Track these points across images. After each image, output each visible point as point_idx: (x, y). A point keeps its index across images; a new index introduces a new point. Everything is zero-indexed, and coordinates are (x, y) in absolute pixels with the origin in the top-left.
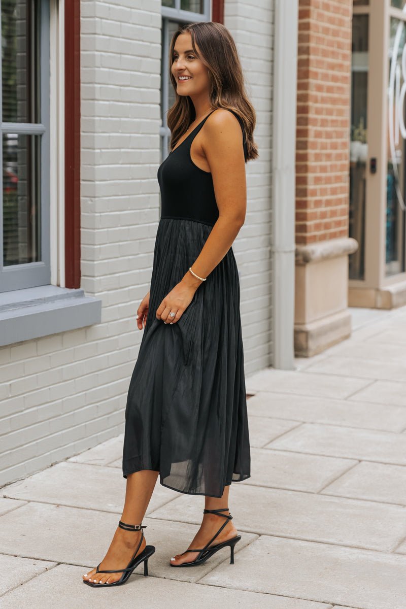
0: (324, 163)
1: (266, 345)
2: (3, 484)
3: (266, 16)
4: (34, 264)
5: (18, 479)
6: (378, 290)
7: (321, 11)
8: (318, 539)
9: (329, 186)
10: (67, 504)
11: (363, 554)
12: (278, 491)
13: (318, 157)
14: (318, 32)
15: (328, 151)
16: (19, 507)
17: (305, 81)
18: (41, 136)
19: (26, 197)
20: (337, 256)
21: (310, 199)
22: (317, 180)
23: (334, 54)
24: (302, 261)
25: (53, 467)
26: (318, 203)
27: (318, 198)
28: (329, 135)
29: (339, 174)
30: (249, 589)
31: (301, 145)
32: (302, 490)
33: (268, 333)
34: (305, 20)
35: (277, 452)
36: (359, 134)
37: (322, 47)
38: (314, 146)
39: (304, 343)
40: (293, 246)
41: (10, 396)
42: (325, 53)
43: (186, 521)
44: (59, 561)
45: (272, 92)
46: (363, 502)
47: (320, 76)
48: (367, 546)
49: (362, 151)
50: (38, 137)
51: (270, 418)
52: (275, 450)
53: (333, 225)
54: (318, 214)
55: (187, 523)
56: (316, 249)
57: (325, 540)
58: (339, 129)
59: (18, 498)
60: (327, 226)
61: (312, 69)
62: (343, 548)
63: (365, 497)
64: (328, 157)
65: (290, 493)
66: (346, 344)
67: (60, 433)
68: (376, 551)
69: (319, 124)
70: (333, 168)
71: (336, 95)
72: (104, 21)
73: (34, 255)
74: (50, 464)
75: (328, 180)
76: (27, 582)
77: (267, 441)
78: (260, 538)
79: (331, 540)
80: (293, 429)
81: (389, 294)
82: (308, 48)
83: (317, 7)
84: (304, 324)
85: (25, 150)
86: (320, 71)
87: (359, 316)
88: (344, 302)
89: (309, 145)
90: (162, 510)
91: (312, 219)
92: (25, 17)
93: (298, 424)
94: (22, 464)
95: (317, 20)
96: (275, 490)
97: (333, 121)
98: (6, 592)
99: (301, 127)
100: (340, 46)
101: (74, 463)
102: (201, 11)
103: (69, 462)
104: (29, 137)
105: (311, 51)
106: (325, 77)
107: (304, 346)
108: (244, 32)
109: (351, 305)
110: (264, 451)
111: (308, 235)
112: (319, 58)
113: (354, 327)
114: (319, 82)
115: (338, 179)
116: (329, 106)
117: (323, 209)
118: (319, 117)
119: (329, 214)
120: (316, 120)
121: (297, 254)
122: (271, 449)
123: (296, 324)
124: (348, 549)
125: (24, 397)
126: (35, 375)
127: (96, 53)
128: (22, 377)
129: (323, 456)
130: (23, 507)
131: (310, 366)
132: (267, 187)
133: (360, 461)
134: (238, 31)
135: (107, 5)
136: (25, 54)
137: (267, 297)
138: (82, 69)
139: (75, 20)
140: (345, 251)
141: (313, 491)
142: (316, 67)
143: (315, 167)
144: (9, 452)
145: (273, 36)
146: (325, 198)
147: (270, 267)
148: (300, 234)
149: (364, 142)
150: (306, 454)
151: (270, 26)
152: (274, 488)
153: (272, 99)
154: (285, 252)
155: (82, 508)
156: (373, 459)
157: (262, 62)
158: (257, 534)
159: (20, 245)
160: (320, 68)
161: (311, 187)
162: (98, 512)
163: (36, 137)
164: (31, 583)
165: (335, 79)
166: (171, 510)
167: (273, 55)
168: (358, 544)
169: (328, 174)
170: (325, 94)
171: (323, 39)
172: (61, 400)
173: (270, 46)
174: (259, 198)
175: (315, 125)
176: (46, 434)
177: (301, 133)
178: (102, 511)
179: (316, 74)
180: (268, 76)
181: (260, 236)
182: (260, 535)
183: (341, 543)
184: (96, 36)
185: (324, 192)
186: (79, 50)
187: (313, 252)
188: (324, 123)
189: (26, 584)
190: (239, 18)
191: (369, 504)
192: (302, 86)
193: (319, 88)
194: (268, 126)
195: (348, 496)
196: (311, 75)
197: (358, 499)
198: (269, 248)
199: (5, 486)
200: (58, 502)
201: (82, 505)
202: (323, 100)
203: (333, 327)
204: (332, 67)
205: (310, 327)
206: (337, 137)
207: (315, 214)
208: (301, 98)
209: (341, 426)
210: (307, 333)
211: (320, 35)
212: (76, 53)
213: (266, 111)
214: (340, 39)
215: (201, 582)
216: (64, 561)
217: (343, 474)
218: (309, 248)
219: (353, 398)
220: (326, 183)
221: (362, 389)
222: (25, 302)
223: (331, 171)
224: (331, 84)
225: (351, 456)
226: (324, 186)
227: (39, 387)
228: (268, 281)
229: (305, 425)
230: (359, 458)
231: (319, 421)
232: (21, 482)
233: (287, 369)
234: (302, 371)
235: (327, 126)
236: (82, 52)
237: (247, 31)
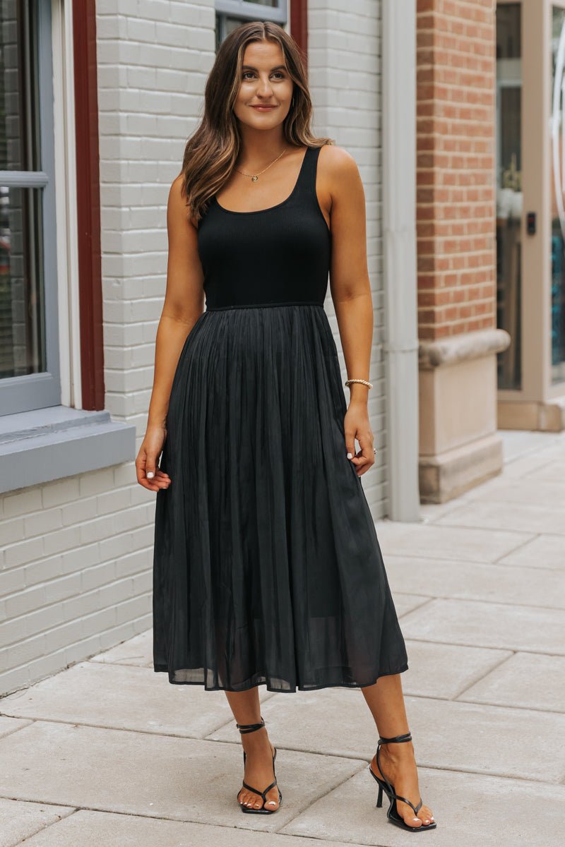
0: (458, 221)
1: (379, 487)
3: (369, 8)
4: (35, 376)
5: (19, 687)
6: (541, 404)
8: (454, 766)
9: (466, 254)
10: (89, 723)
11: (519, 786)
13: (449, 213)
14: (447, 31)
15: (465, 204)
16: (20, 729)
17: (428, 102)
18: (42, 189)
19: (22, 279)
20: (480, 356)
21: (438, 273)
22: (449, 246)
23: (470, 63)
24: (428, 364)
25: (70, 670)
26: (450, 280)
27: (450, 272)
28: (464, 181)
29: (480, 236)
30: (354, 840)
31: (424, 195)
32: (431, 695)
33: (380, 469)
34: (425, 14)
36: (511, 178)
37: (451, 51)
38: (444, 195)
39: (433, 483)
40: (415, 343)
41: (4, 568)
42: (457, 61)
44: (78, 805)
45: (380, 120)
46: (518, 711)
47: (450, 95)
48: (526, 774)
49: (515, 202)
50: (38, 191)
53: (473, 311)
54: (452, 295)
56: (449, 346)
57: (464, 767)
58: (479, 171)
59: (19, 715)
60: (464, 313)
61: (438, 84)
62: (490, 779)
63: (521, 704)
64: (465, 211)
66: (496, 483)
67: (79, 620)
68: (538, 781)
69: (450, 163)
70: (472, 228)
71: (474, 122)
72: (130, 19)
73: (36, 362)
74: (66, 666)
75: (465, 246)
76: (31, 836)
79: (473, 767)
80: (418, 607)
81: (557, 409)
82: (432, 54)
84: (433, 455)
85: (20, 210)
86: (449, 87)
87: (513, 441)
88: (492, 423)
89: (436, 195)
90: (227, 729)
91: (442, 303)
92: (15, 16)
93: (422, 600)
94: (24, 666)
95: (444, 12)
97: (470, 160)
99: (424, 170)
100: (478, 49)
101: (100, 663)
102: (274, 2)
103: (94, 662)
104: (26, 190)
105: (436, 58)
106: (458, 95)
107: (435, 488)
108: (337, 33)
109: (502, 427)
111: (437, 325)
112: (449, 68)
113: (506, 460)
114: (449, 103)
115: (480, 244)
116: (463, 138)
117: (458, 288)
118: (450, 154)
119: (467, 295)
120: (445, 159)
121: (421, 354)
123: (421, 455)
124: (497, 780)
125: (25, 569)
126: (40, 537)
127: (120, 67)
128: (22, 540)
129: (462, 645)
130: (25, 729)
131: (444, 516)
132: (375, 258)
133: (515, 652)
134: (329, 31)
136: (17, 70)
137: (378, 417)
138: (100, 91)
139: (89, 18)
140: (491, 348)
141: (446, 697)
142: (445, 82)
143: (445, 228)
145: (380, 37)
146: (460, 272)
147: (383, 373)
148: (424, 325)
149: (518, 190)
150: (437, 643)
151: (375, 22)
153: (380, 130)
154: (404, 352)
155: (112, 728)
156: (534, 648)
157: (364, 75)
158: (366, 760)
159: (15, 348)
160: (451, 83)
161: (440, 256)
162: (134, 734)
163: (35, 190)
164: (36, 838)
165: (472, 98)
167: (380, 65)
168: (512, 772)
169: (465, 237)
170: (458, 121)
171: (454, 41)
172: (79, 573)
173: (376, 52)
175: (444, 166)
176: (59, 622)
177: (424, 178)
178: (141, 732)
179: (444, 91)
180: (375, 96)
183: (486, 770)
184: (120, 42)
185: (458, 263)
186: (95, 63)
187: (445, 351)
188: (457, 163)
189: (30, 840)
190: (329, 12)
191: (527, 714)
192: (424, 110)
193: (449, 112)
194: (375, 169)
195: (497, 703)
196: (436, 93)
197: (511, 707)
198: (379, 347)
200: (76, 720)
201: (111, 723)
202: (456, 130)
203: (477, 459)
204: (467, 80)
205: (441, 459)
206: (477, 183)
207: (447, 295)
208: (424, 127)
209: (486, 602)
210: (437, 468)
211: (449, 35)
212: (90, 68)
213: (373, 147)
214: (478, 40)
215: (283, 831)
216: (85, 806)
217: (491, 671)
218: (439, 345)
219: (505, 561)
220: (462, 250)
221: (518, 548)
222: (24, 431)
223: (469, 233)
224: (466, 105)
225: (501, 646)
226: (459, 255)
227: (47, 555)
228: (379, 394)
229: (435, 601)
230: (514, 647)
231: (456, 595)
232: (24, 691)
233: (409, 521)
234: (431, 524)
235: (462, 168)
236: (99, 66)
237: (341, 30)
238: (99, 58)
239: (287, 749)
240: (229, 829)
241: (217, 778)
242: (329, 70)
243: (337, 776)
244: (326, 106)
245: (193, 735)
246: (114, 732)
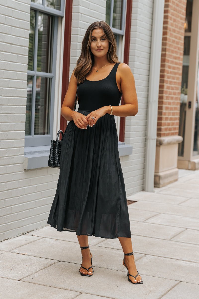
0: (170, 101)
1: (142, 181)
2: (31, 230)
3: (148, 33)
4: (46, 135)
5: (37, 228)
6: (189, 161)
7: (172, 32)
8: (171, 257)
9: (172, 111)
10: (60, 239)
11: (191, 264)
12: (152, 239)
13: (167, 98)
14: (170, 42)
15: (172, 96)
16: (39, 240)
17: (164, 63)
18: (52, 79)
19: (43, 106)
20: (174, 143)
21: (163, 116)
22: (167, 108)
23: (176, 52)
24: (159, 144)
26: (167, 119)
27: (167, 116)
28: (172, 89)
29: (176, 106)
31: (161, 92)
32: (162, 239)
33: (143, 175)
34: (165, 36)
35: (150, 224)
36: (184, 91)
37: (171, 48)
38: (166, 93)
39: (158, 181)
40: (155, 137)
41: (36, 191)
42: (173, 52)
43: (113, 248)
44: (60, 260)
45: (149, 67)
46: (189, 244)
47: (170, 62)
48: (193, 261)
49: (185, 98)
51: (145, 210)
52: (149, 223)
53: (173, 129)
54: (167, 124)
55: (113, 249)
57: (174, 258)
58: (176, 86)
59: (38, 236)
60: (170, 129)
61: (167, 58)
62: (183, 261)
63: (190, 243)
64: (172, 98)
65: (157, 240)
66: (176, 183)
68: (197, 263)
69: (169, 83)
70: (174, 103)
71: (176, 71)
72: (82, 29)
73: (46, 131)
75: (171, 109)
76: (47, 267)
77: (145, 219)
78: (146, 256)
79: (177, 258)
80: (156, 215)
81: (194, 163)
82: (166, 49)
83: (170, 31)
84: (158, 172)
85: (44, 85)
86: (170, 59)
87: (182, 172)
88: (176, 165)
89: (164, 92)
90: (102, 243)
91: (164, 126)
92: (47, 26)
93: (158, 213)
94: (39, 222)
95: (170, 36)
96: (150, 238)
97: (175, 82)
98: (39, 271)
99: (161, 84)
100: (179, 49)
102: (121, 29)
104: (46, 78)
105: (167, 50)
106: (172, 62)
107: (158, 183)
108: (139, 40)
109: (179, 168)
110: (144, 223)
111: (162, 132)
112: (170, 53)
113: (179, 177)
114: (170, 64)
115: (175, 109)
116: (173, 75)
117: (169, 121)
118: (169, 80)
119: (171, 124)
120: (167, 81)
121: (157, 141)
122: (147, 223)
123: (155, 172)
124: (184, 262)
125: (41, 193)
126: (46, 183)
127: (78, 43)
128: (41, 184)
129: (170, 226)
130: (41, 240)
131: (161, 191)
132: (145, 110)
133: (186, 229)
134: (137, 39)
135: (83, 22)
136: (46, 43)
137: (143, 159)
138: (71, 50)
139: (69, 28)
140: (177, 141)
141: (167, 239)
143: (166, 103)
144: (34, 216)
145: (151, 42)
146: (170, 117)
147: (145, 145)
148: (159, 132)
149: (186, 94)
150: (163, 225)
151: (150, 37)
152: (150, 237)
153: (149, 70)
154: (152, 139)
155: (67, 241)
156: (192, 228)
157: (146, 53)
158: (144, 254)
159: (39, 127)
160: (170, 58)
161: (164, 111)
162: (74, 243)
163: (50, 79)
164: (49, 268)
165: (176, 63)
166: (106, 243)
167: (151, 51)
168: (189, 260)
170: (172, 70)
171: (172, 45)
173: (149, 46)
174: (142, 114)
175: (167, 83)
177: (161, 87)
178: (76, 243)
179: (168, 60)
180: (148, 60)
181: (141, 131)
182: (146, 255)
183: (181, 259)
184: (78, 36)
185: (169, 114)
186: (70, 42)
187: (164, 140)
188: (171, 83)
189: (47, 268)
190: (137, 33)
191: (192, 245)
192: (163, 66)
193: (170, 67)
194: (147, 82)
195: (182, 242)
196: (166, 61)
197: (187, 243)
198: (145, 137)
199: (32, 231)
200: (56, 238)
201: (66, 240)
202: (171, 73)
203: (171, 175)
204: (175, 58)
205: (161, 174)
206: (176, 90)
207: (165, 123)
208: (162, 71)
209: (177, 215)
210: (159, 177)
211: (171, 43)
212: (69, 43)
213: (147, 75)
214: (179, 46)
215: (122, 270)
216: (62, 260)
217: (180, 233)
218: (162, 138)
219: (181, 204)
220: (170, 110)
221: (184, 202)
222: (43, 151)
223: (173, 105)
224: (174, 65)
225: (182, 227)
226: (170, 111)
227: (47, 189)
228: (144, 152)
229: (161, 214)
230: (186, 228)
231: (167, 213)
232: (39, 230)
233: (150, 192)
234: (157, 193)
235: (172, 84)
236: (71, 43)
237: (140, 39)
238: (72, 40)
239: (120, 250)
240: (106, 269)
241: (100, 256)
242: (136, 51)
243: (136, 258)
244: (134, 61)
245: (92, 244)
246: (68, 242)
